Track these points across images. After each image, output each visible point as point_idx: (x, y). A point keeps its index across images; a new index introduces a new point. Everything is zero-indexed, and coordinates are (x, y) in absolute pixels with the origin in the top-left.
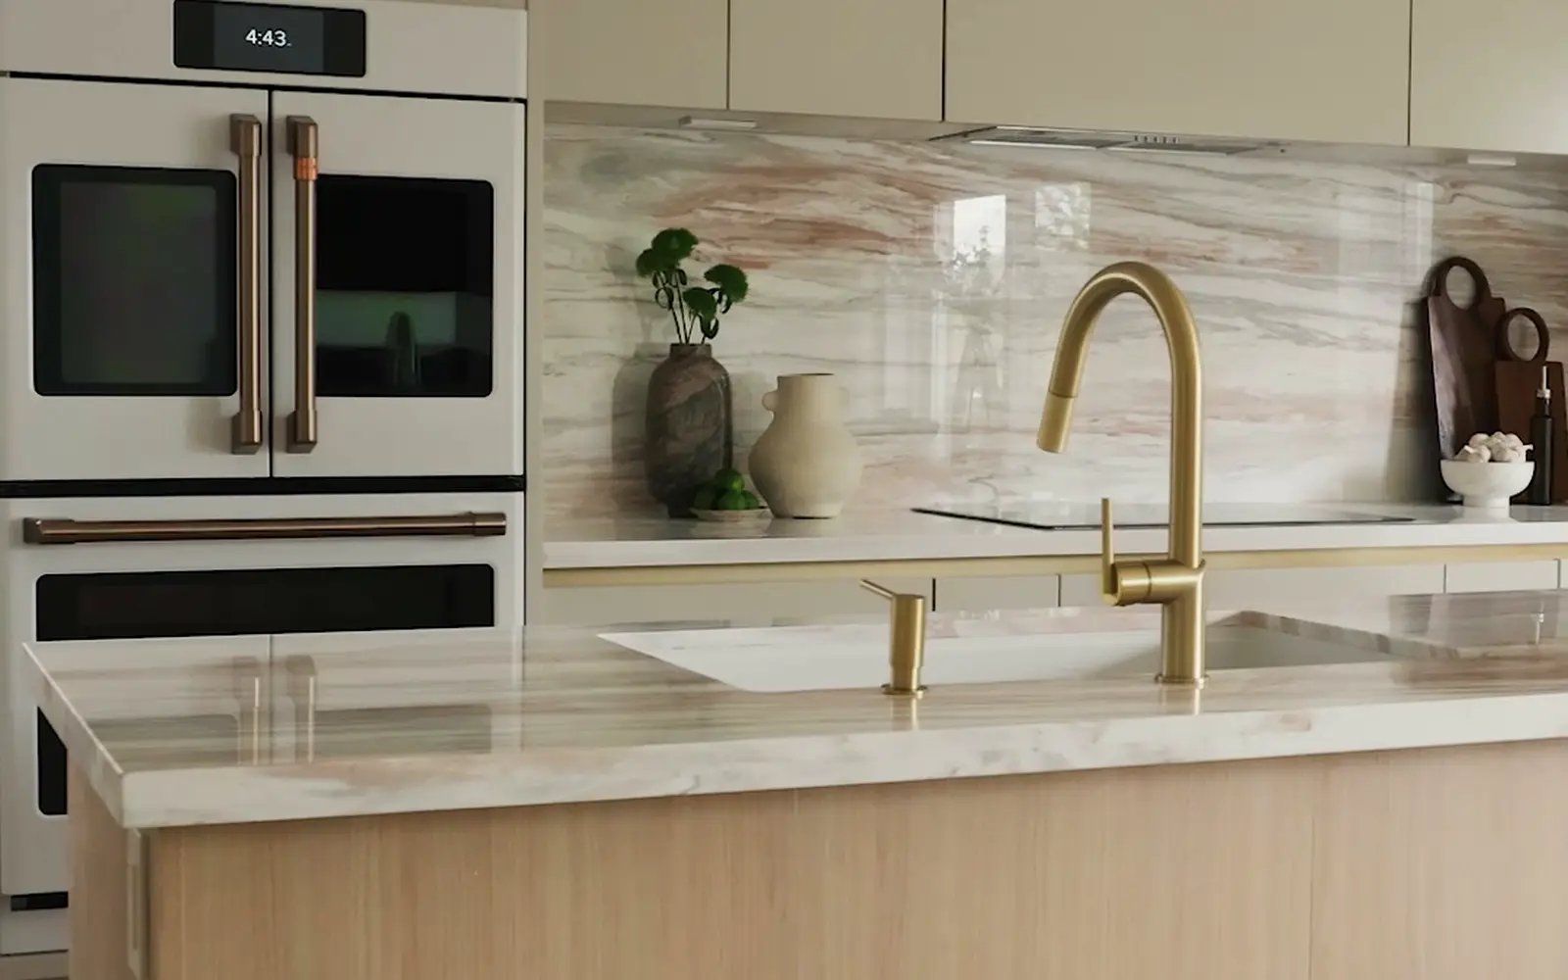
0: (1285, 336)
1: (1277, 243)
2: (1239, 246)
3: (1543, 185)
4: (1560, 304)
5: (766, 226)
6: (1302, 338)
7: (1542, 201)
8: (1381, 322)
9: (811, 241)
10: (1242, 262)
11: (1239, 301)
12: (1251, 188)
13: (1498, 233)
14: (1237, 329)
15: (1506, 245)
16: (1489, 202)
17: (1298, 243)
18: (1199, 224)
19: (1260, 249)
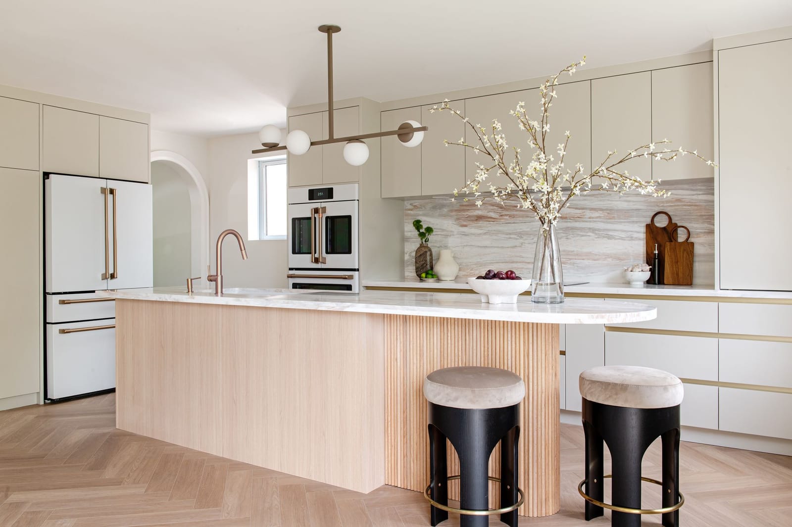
0: (604, 237)
1: (601, 212)
2: (588, 214)
3: (699, 188)
4: (708, 224)
5: (466, 218)
6: (610, 237)
7: (701, 193)
8: (638, 232)
9: (476, 220)
10: (590, 218)
11: (590, 229)
12: (593, 198)
13: (683, 204)
14: (589, 236)
15: (685, 207)
16: (677, 195)
17: (608, 212)
18: (576, 209)
19: (596, 214)
